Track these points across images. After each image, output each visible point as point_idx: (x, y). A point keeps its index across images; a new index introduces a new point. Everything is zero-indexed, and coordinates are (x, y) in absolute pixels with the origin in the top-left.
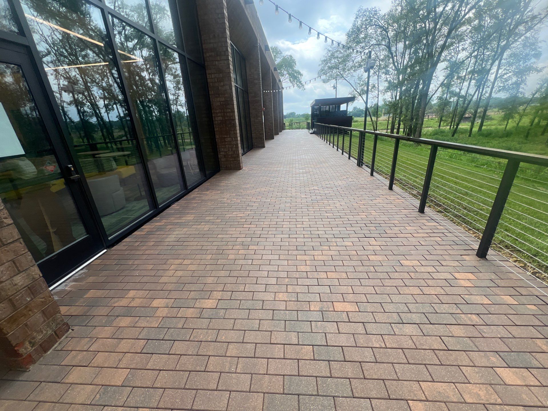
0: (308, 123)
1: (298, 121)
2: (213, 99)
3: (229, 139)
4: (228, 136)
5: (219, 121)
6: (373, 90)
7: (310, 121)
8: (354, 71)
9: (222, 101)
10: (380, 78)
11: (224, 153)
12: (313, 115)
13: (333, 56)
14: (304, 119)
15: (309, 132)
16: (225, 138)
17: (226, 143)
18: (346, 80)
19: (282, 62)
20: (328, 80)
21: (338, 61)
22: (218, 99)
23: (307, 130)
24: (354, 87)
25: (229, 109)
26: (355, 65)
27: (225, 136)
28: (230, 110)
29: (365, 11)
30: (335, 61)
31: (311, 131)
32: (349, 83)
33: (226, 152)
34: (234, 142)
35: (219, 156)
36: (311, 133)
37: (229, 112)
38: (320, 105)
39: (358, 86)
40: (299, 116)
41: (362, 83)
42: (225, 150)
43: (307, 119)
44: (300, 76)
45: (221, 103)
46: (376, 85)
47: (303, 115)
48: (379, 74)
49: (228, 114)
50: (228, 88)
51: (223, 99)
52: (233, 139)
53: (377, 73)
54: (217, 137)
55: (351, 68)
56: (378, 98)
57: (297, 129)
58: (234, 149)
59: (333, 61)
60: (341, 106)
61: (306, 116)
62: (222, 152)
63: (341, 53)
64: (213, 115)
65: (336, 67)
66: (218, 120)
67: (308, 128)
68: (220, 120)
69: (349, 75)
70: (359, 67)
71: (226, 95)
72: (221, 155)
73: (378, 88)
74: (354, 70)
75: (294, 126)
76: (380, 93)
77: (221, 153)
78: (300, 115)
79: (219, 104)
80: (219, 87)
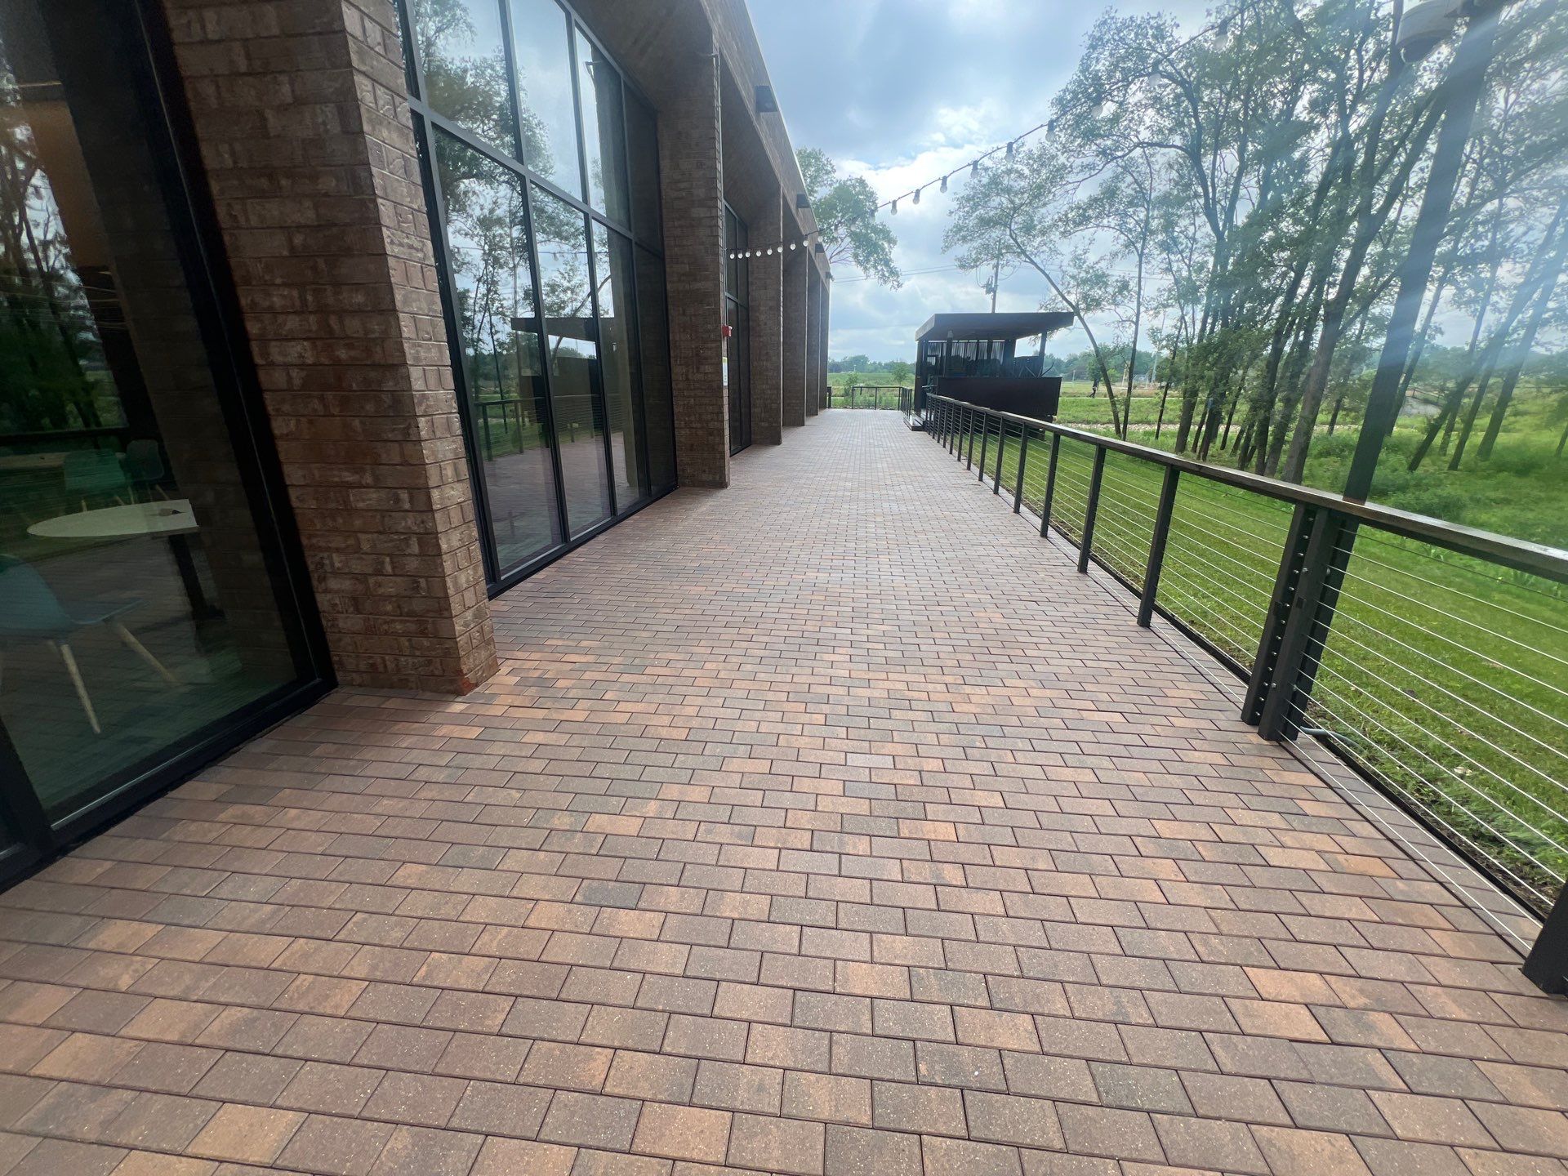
0: (905, 392)
1: (872, 383)
2: (237, 208)
3: (373, 498)
4: (368, 479)
5: (294, 373)
6: (1119, 298)
7: (910, 386)
8: (1065, 234)
9: (299, 227)
10: (1149, 262)
11: (347, 584)
12: (922, 368)
13: (997, 184)
14: (892, 377)
15: (906, 422)
16: (350, 486)
17: (358, 523)
18: (1032, 262)
19: (832, 196)
20: (976, 260)
21: (1012, 202)
22: (274, 210)
23: (899, 414)
24: (1060, 287)
25: (358, 286)
26: (1066, 215)
27: (349, 477)
28: (359, 298)
29: (1125, 25)
30: (1001, 204)
31: (913, 420)
32: (1043, 272)
33: (361, 578)
34: (410, 521)
35: (323, 601)
36: (915, 429)
37: (358, 311)
38: (950, 335)
39: (1073, 283)
40: (877, 367)
41: (1083, 275)
42: (357, 567)
43: (901, 378)
44: (886, 245)
45: (298, 240)
46: (1133, 285)
47: (890, 367)
48: (1143, 249)
49: (353, 325)
50: (335, 128)
51: (308, 215)
52: (397, 500)
53: (1139, 245)
54: (293, 474)
55: (1055, 225)
56: (1137, 324)
57: (868, 406)
58: (412, 564)
59: (995, 201)
60: (1018, 341)
61: (898, 370)
62: (337, 573)
63: (1021, 175)
64: (253, 328)
65: (1002, 220)
66: (287, 366)
67: (903, 407)
68: (302, 366)
69: (1044, 248)
70: (1080, 224)
71: (328, 184)
72: (332, 593)
73: (1139, 294)
74: (1062, 233)
75: (859, 398)
76: (1142, 309)
77: (333, 584)
78: (880, 364)
79: (276, 245)
80: (269, 115)
